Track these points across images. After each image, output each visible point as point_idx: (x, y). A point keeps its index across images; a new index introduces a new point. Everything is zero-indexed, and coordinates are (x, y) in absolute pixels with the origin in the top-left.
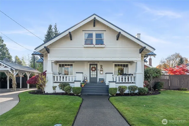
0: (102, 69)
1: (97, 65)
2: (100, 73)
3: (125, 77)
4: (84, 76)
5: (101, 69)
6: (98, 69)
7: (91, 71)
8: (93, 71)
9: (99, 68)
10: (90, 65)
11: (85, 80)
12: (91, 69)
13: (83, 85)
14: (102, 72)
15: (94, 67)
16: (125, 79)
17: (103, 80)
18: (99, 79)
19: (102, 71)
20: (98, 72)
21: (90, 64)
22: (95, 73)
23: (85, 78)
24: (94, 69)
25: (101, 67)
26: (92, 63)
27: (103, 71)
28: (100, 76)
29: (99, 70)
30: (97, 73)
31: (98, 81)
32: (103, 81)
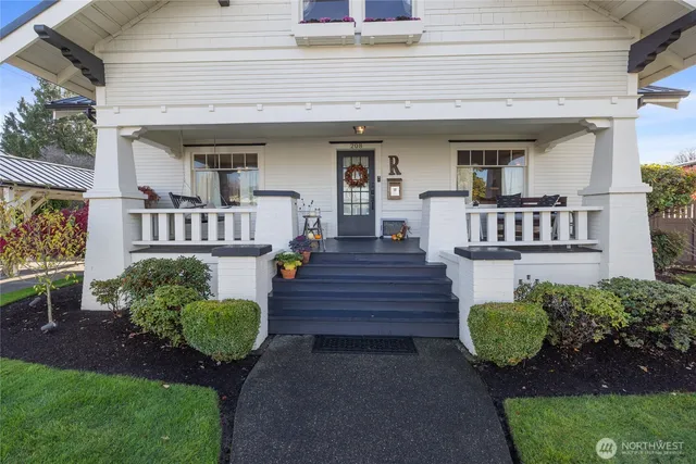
0: (399, 173)
1: (371, 155)
2: (389, 192)
3: (535, 213)
4: (307, 208)
5: (392, 173)
6: (378, 173)
7: (346, 187)
8: (353, 184)
9: (382, 169)
10: (341, 155)
11: (311, 236)
12: (344, 178)
13: (290, 267)
14: (395, 191)
15: (361, 168)
16: (537, 223)
17: (402, 225)
18: (384, 222)
19: (399, 184)
20: (380, 188)
21: (338, 152)
22: (366, 196)
23: (312, 222)
24: (357, 176)
25: (394, 168)
26: (348, 147)
27: (403, 183)
28: (386, 211)
29: (384, 179)
30: (372, 193)
31: (378, 233)
32: (404, 233)
